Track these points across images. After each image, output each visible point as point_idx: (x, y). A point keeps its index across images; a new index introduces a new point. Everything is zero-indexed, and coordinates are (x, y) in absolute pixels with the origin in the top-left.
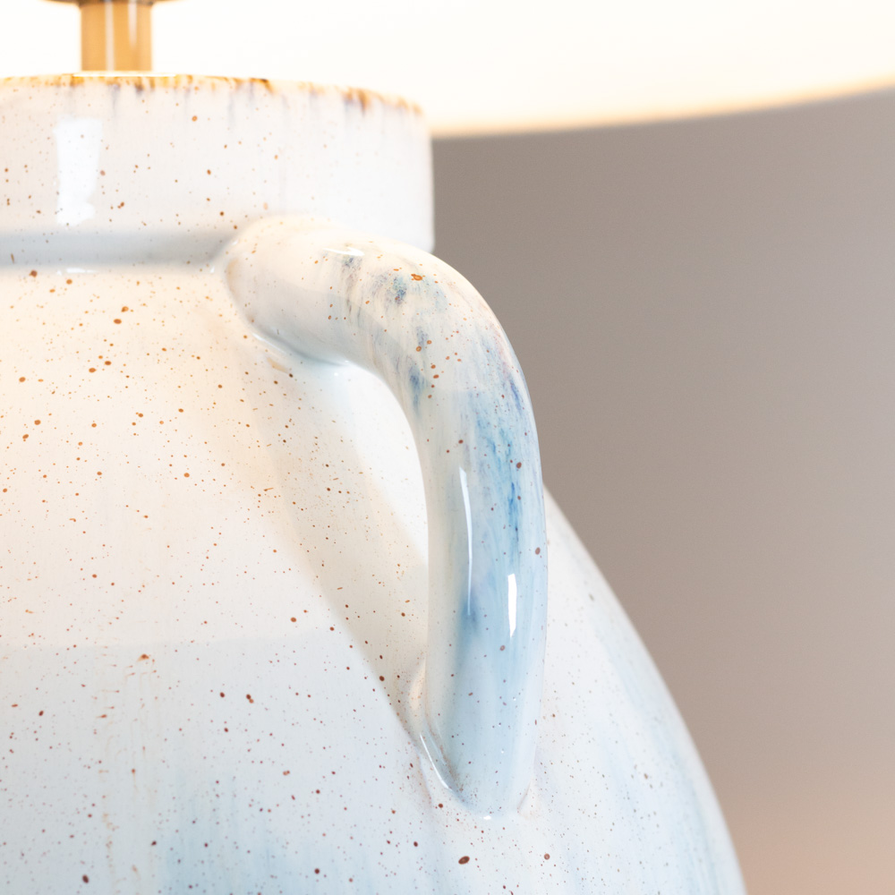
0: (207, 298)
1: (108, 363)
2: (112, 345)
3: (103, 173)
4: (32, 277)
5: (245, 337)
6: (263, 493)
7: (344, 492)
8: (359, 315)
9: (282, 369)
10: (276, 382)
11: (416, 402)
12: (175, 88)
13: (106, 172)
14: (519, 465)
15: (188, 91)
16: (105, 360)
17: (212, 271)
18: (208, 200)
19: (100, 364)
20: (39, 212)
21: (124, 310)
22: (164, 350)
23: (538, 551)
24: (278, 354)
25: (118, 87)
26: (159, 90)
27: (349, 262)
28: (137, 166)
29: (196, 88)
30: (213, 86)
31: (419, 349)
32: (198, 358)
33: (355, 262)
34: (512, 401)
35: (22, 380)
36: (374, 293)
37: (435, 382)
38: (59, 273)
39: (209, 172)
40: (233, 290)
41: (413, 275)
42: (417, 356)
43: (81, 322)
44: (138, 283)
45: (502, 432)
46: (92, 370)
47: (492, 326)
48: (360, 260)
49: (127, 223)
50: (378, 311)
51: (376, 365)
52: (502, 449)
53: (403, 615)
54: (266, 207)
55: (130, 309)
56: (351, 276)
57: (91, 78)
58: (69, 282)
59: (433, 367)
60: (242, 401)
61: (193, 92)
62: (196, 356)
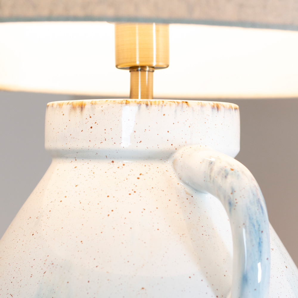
0: (167, 171)
1: (135, 192)
2: (136, 186)
3: (135, 132)
4: (112, 163)
5: (178, 184)
6: (182, 235)
7: (207, 235)
8: (213, 181)
9: (189, 194)
10: (187, 199)
11: (230, 210)
12: (158, 105)
13: (136, 131)
14: (262, 232)
15: (162, 106)
16: (134, 191)
17: (168, 162)
18: (168, 140)
19: (132, 192)
20: (115, 143)
21: (140, 174)
22: (152, 188)
23: (267, 259)
24: (188, 190)
25: (141, 104)
26: (153, 106)
27: (211, 163)
28: (145, 130)
29: (165, 105)
30: (170, 105)
31: (232, 193)
32: (163, 191)
33: (213, 163)
34: (261, 211)
35: (108, 196)
36: (218, 174)
37: (236, 204)
38: (121, 162)
39: (168, 132)
40: (175, 169)
41: (231, 169)
42: (231, 196)
43: (127, 178)
44: (145, 166)
45: (257, 221)
46: (130, 194)
47: (255, 186)
48: (214, 163)
49: (142, 147)
50: (219, 180)
51: (218, 196)
52: (257, 227)
53: (225, 276)
54: (186, 142)
55: (142, 174)
56: (211, 168)
57: (132, 101)
58: (124, 165)
59: (236, 199)
60: (176, 205)
61: (164, 106)
62: (162, 190)
